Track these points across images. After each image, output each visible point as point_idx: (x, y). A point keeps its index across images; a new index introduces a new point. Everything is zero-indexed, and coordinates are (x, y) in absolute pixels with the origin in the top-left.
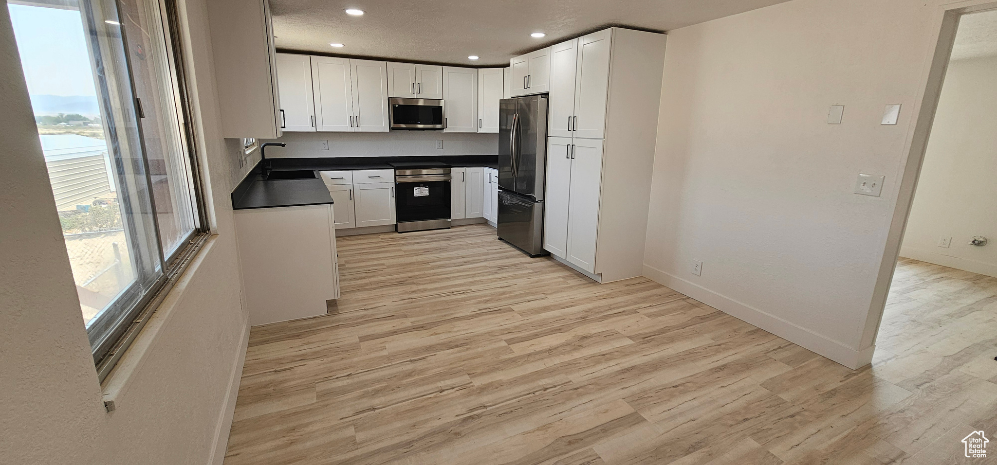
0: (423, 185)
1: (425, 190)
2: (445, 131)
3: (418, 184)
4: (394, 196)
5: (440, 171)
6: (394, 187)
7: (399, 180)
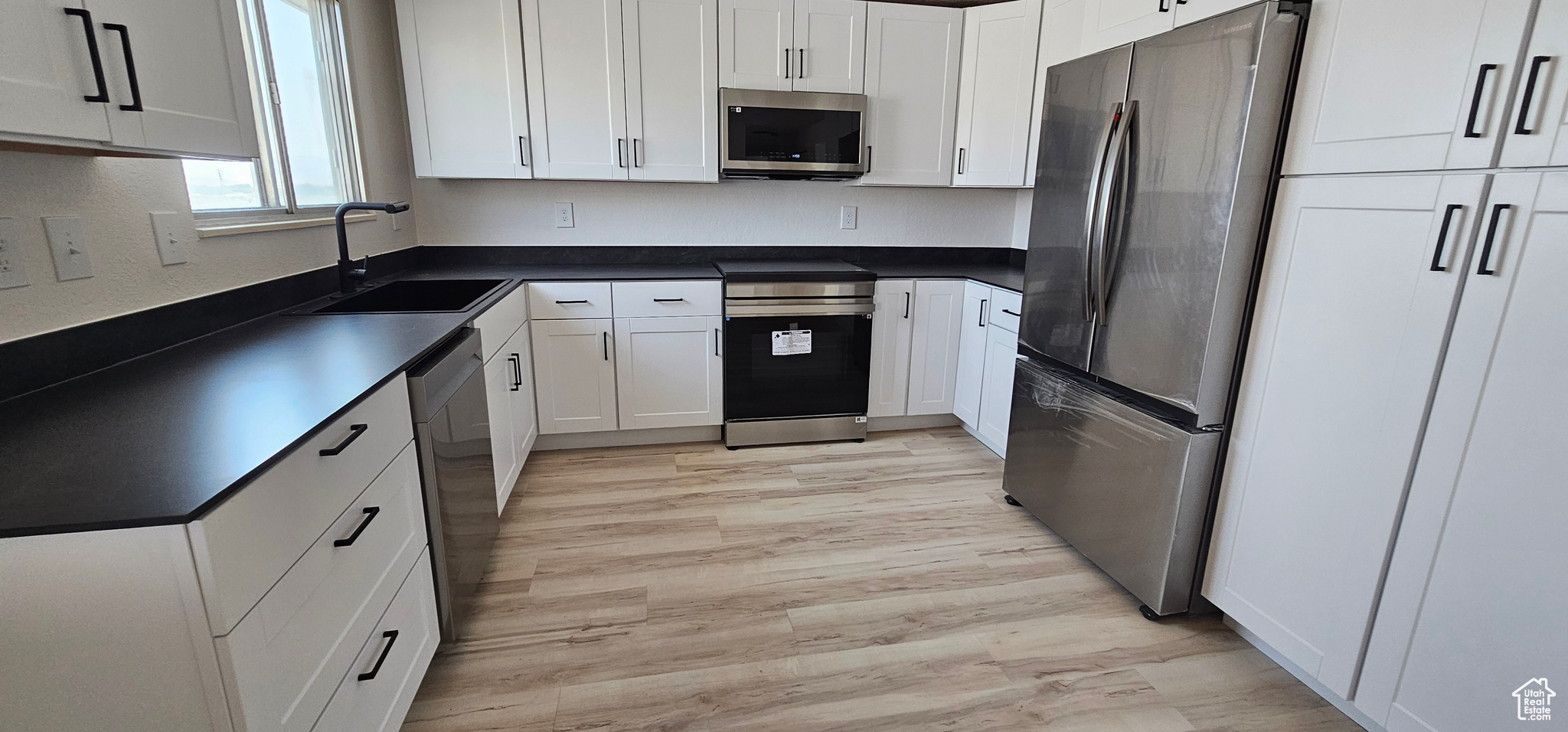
0: (796, 325)
1: (805, 340)
2: (862, 181)
3: (784, 324)
4: (720, 352)
5: (848, 288)
6: (720, 328)
7: (736, 311)
